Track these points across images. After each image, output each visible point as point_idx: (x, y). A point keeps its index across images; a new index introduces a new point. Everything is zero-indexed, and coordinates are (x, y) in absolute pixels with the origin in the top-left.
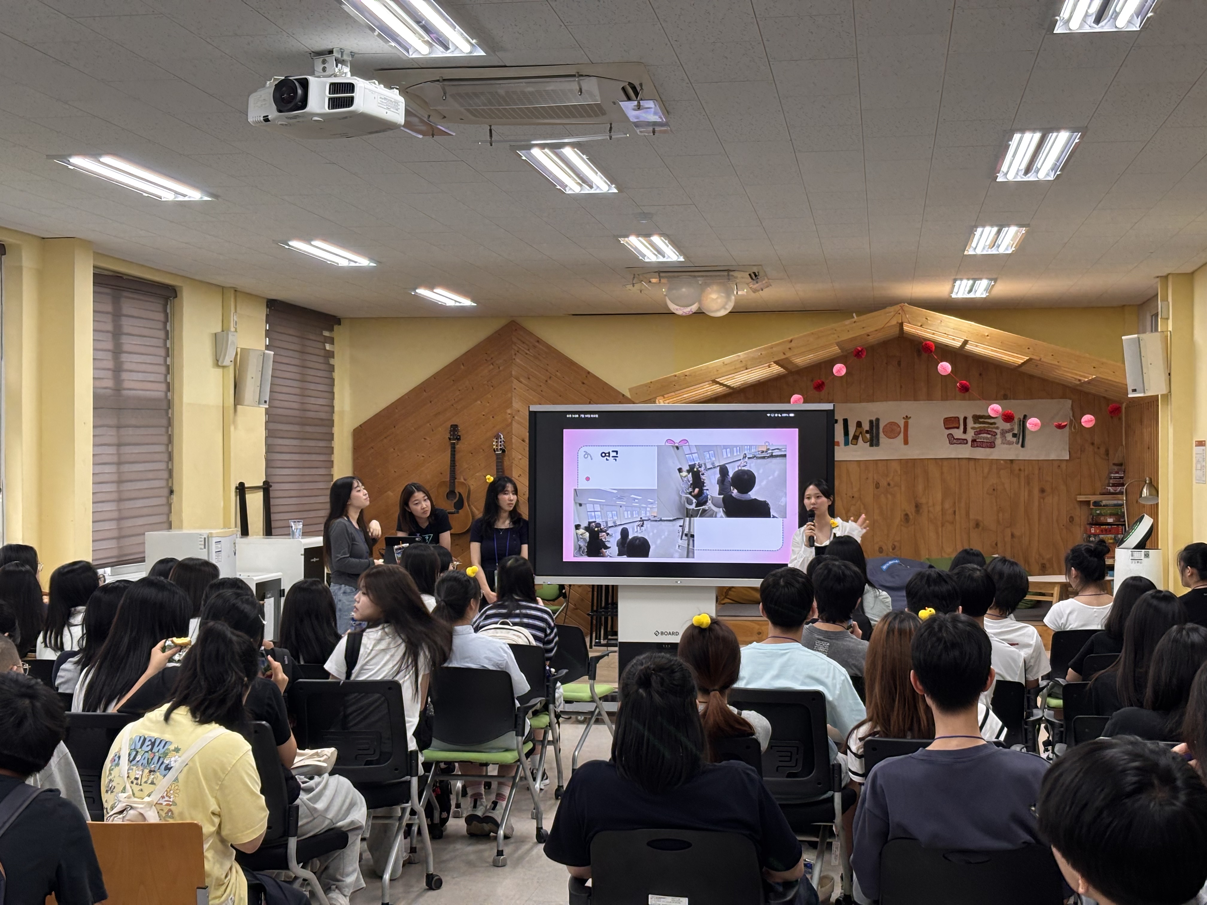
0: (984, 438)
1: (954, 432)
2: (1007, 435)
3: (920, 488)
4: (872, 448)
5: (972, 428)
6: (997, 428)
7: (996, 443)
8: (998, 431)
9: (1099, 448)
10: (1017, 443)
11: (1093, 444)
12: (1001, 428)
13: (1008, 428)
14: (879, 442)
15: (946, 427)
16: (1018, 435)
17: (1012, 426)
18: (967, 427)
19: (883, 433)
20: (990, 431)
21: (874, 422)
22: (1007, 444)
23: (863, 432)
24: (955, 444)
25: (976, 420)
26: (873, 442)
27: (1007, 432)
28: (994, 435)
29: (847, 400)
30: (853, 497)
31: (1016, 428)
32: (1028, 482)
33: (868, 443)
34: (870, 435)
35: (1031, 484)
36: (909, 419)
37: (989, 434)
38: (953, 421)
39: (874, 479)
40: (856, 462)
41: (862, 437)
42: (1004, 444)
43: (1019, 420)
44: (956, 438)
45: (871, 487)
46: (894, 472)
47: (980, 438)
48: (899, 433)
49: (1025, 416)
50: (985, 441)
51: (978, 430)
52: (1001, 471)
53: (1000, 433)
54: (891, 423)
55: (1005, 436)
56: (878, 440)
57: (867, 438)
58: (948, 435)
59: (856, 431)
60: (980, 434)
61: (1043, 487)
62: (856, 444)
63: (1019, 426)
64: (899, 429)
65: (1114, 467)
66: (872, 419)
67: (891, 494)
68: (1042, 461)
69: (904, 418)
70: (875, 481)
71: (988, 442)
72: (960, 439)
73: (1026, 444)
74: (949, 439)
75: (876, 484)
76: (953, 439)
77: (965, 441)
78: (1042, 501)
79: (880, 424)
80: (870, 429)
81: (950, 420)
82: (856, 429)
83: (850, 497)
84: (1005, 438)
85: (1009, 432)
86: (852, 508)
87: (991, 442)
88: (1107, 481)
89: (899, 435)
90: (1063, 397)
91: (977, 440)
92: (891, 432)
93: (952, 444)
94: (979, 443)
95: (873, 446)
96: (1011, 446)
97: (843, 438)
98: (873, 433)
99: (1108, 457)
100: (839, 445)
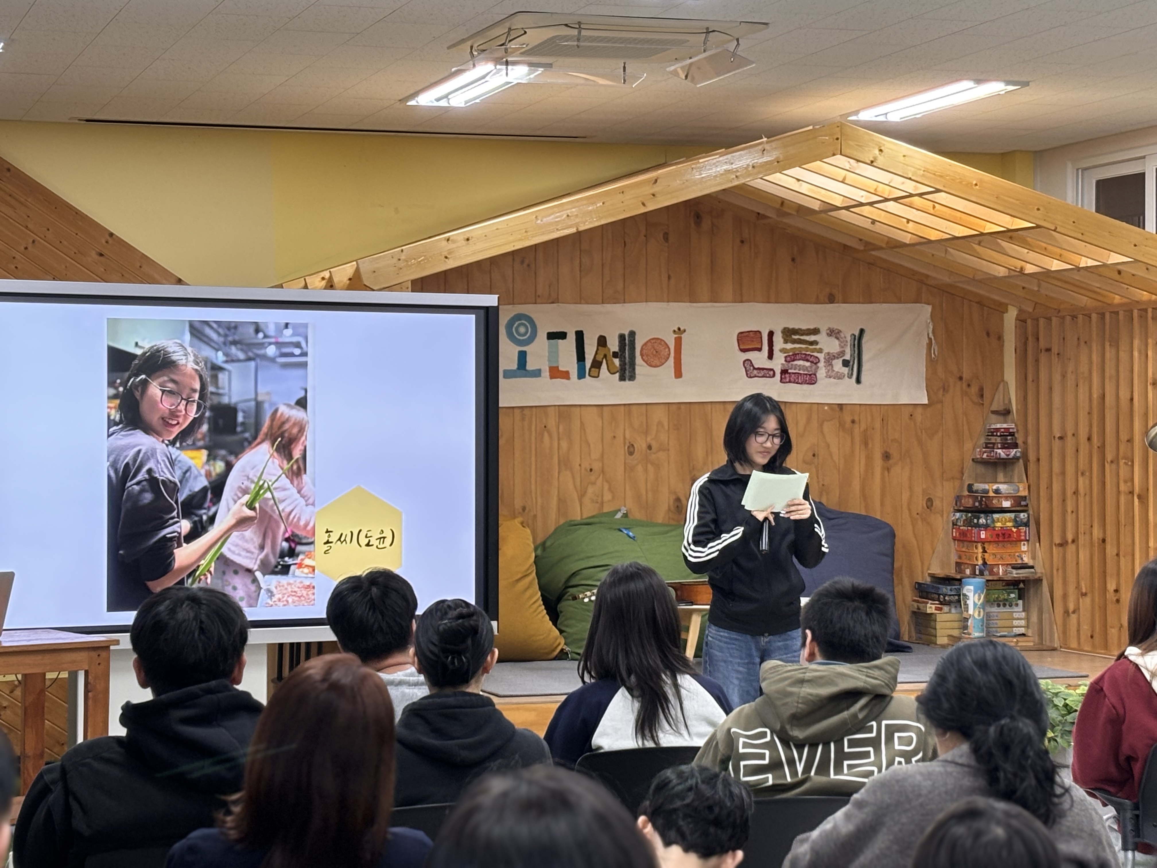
0: (800, 367)
1: (752, 355)
2: (834, 362)
4: (622, 382)
5: (783, 351)
6: (820, 351)
7: (818, 376)
8: (821, 356)
9: (969, 385)
10: (850, 376)
11: (961, 378)
12: (826, 351)
13: (836, 352)
14: (635, 374)
15: (742, 347)
16: (851, 363)
17: (842, 347)
18: (774, 348)
19: (642, 358)
20: (809, 355)
21: (627, 338)
22: (834, 378)
23: (608, 356)
24: (755, 376)
25: (787, 336)
26: (625, 373)
27: (834, 357)
28: (816, 362)
29: (581, 299)
30: (591, 470)
31: (848, 350)
32: (865, 443)
33: (617, 375)
34: (620, 361)
35: (870, 445)
36: (682, 334)
37: (808, 361)
38: (752, 338)
39: (625, 438)
40: (595, 408)
41: (607, 364)
42: (830, 377)
43: (853, 337)
44: (756, 366)
45: (622, 451)
46: (657, 426)
47: (794, 367)
48: (668, 358)
49: (862, 331)
50: (801, 372)
51: (791, 354)
52: (825, 423)
53: (825, 358)
54: (654, 341)
55: (831, 365)
56: (634, 369)
57: (615, 366)
58: (744, 362)
59: (596, 353)
60: (794, 360)
61: (888, 450)
62: (597, 375)
63: (852, 347)
64: (667, 350)
65: (993, 417)
66: (623, 332)
67: (652, 464)
68: (886, 407)
69: (674, 331)
70: (627, 442)
71: (806, 374)
72: (763, 369)
73: (863, 378)
74: (745, 368)
75: (629, 447)
76: (752, 368)
77: (771, 373)
78: (886, 473)
79: (636, 341)
80: (620, 350)
81: (747, 336)
82: (598, 349)
83: (586, 470)
84: (832, 367)
85: (838, 358)
86: (590, 490)
87: (810, 375)
88: (983, 440)
89: (666, 361)
90: (917, 301)
91: (790, 371)
92: (655, 356)
93: (751, 377)
94: (793, 375)
95: (624, 380)
96: (840, 380)
97: (576, 366)
98: (625, 358)
99: (983, 401)
100: (569, 378)
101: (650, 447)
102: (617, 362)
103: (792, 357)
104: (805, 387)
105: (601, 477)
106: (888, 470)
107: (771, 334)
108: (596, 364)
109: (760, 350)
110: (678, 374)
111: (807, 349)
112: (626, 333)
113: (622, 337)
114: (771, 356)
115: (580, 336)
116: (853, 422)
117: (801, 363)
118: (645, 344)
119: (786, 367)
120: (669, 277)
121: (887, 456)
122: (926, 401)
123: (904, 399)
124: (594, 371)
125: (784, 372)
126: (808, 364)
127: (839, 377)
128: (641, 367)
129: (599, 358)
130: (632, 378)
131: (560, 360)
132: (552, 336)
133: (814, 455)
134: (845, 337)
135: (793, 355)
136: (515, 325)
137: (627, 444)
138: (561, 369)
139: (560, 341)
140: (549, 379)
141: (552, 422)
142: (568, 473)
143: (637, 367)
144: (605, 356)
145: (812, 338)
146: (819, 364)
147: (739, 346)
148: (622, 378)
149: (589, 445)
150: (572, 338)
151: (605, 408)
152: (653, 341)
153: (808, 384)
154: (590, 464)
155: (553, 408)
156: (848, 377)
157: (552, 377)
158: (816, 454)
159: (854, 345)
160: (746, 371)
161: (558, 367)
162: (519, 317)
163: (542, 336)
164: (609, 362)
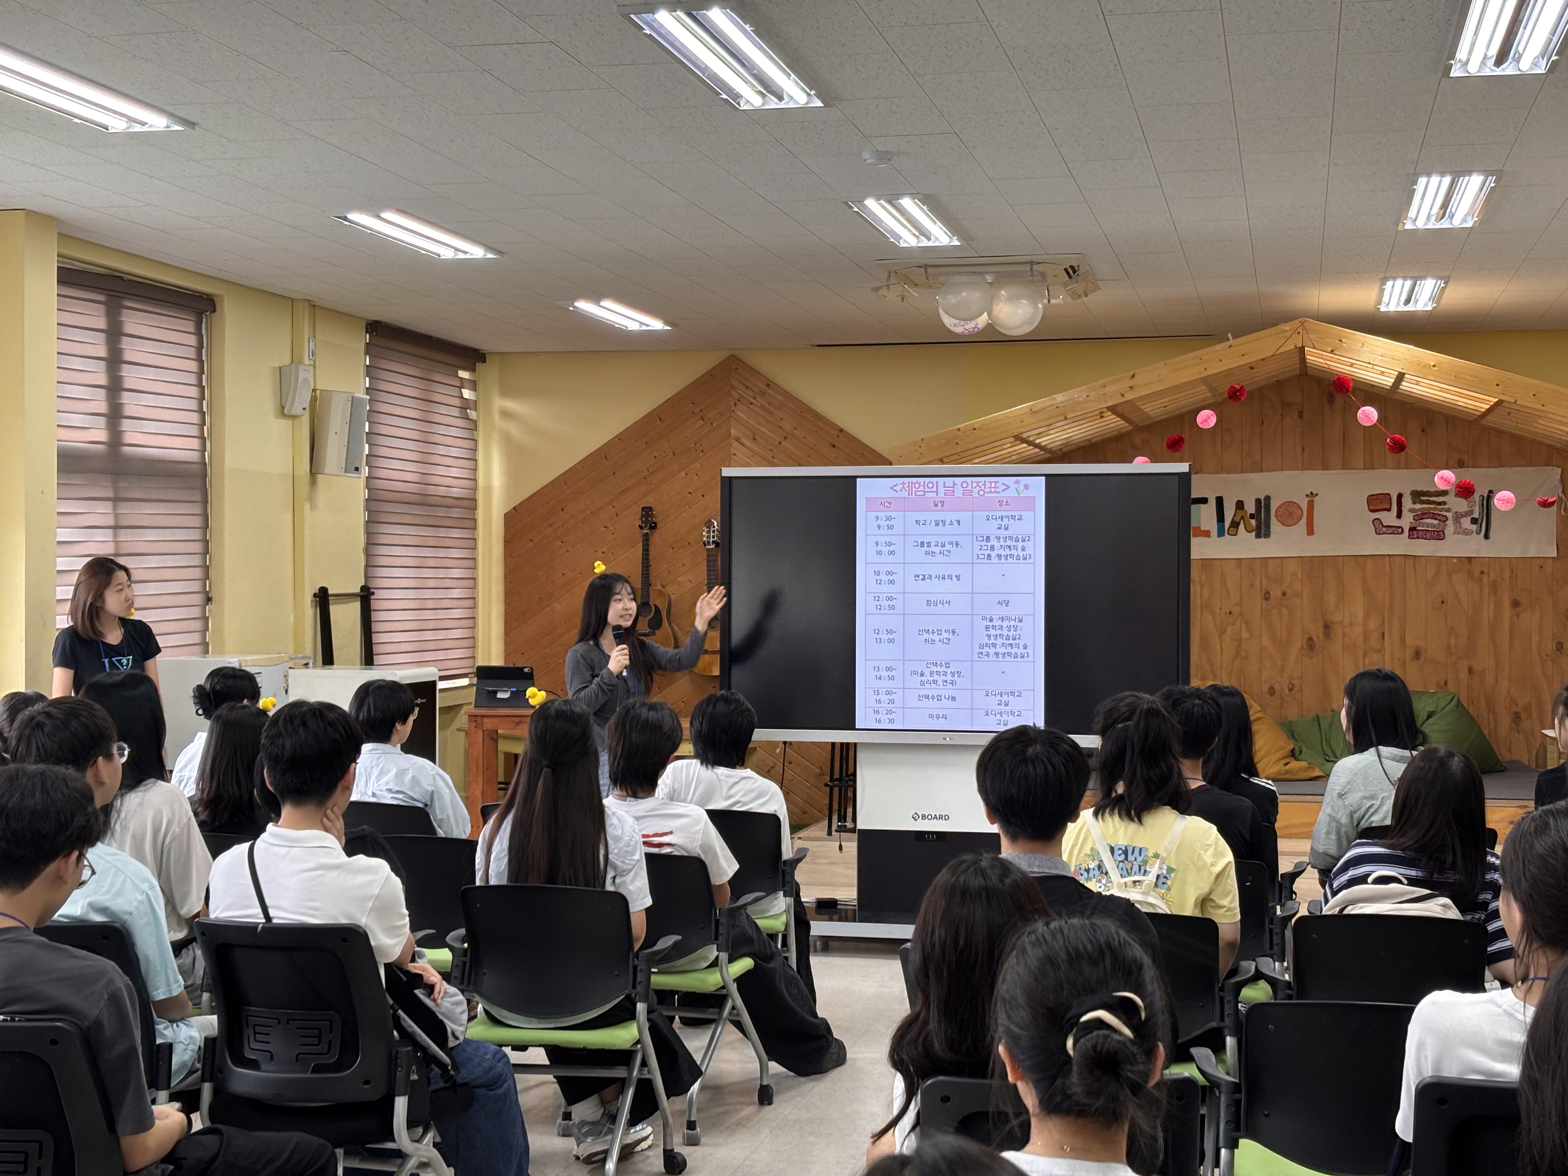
0: (1428, 525)
1: (1382, 515)
2: (1463, 520)
3: (1331, 598)
4: (1259, 540)
5: (1411, 510)
7: (1446, 532)
8: (1449, 515)
10: (1479, 532)
12: (1454, 510)
13: (1464, 510)
14: (1269, 532)
16: (1480, 521)
17: (1471, 507)
18: (1403, 508)
19: (1276, 518)
20: (1437, 514)
21: (1262, 502)
22: (1463, 534)
23: (1245, 517)
24: (1384, 533)
26: (1260, 531)
28: (1444, 520)
29: (1221, 470)
31: (1476, 510)
32: (1494, 591)
33: (1254, 533)
34: (1257, 521)
35: (1499, 594)
36: (1314, 497)
37: (1436, 519)
39: (1261, 586)
40: (1234, 561)
41: (1244, 524)
43: (1481, 498)
45: (1259, 598)
46: (1292, 576)
47: (1422, 525)
48: (1301, 519)
49: (1490, 492)
51: (1419, 513)
52: (1454, 574)
53: (1453, 517)
54: (1288, 504)
55: (1459, 523)
56: (1269, 528)
57: (1252, 526)
58: (1373, 521)
61: (1518, 598)
62: (1235, 534)
63: (1481, 506)
64: (1300, 511)
67: (1287, 608)
68: (1515, 560)
69: (1307, 495)
71: (1434, 531)
72: (1392, 527)
73: (1492, 534)
74: (1375, 526)
75: (1265, 594)
76: (1381, 526)
77: (1400, 530)
78: (1515, 618)
79: (1271, 504)
81: (1376, 499)
82: (1236, 512)
83: (1226, 613)
86: (1231, 629)
89: (1299, 521)
90: (1549, 464)
92: (1288, 516)
96: (1468, 536)
97: (1216, 526)
98: (1260, 518)
100: (1209, 536)
101: (1284, 594)
102: (1253, 522)
103: (1420, 516)
104: (1433, 542)
105: (1240, 619)
106: (1518, 615)
107: (1400, 496)
108: (1235, 525)
109: (1389, 510)
110: (1310, 531)
111: (1435, 509)
112: (1262, 498)
113: (1258, 501)
114: (1399, 515)
115: (1220, 501)
116: (1482, 573)
117: (1429, 521)
118: (1280, 507)
119: (1414, 525)
120: (1303, 449)
121: (1516, 604)
122: (1555, 555)
123: (1531, 554)
124: (1233, 530)
125: (1412, 529)
126: (1436, 522)
127: (1467, 533)
128: (1275, 526)
129: (1237, 519)
130: (1267, 535)
131: (1202, 521)
132: (1195, 501)
133: (1443, 602)
134: (1474, 498)
135: (1422, 514)
137: (1264, 592)
138: (1202, 528)
139: (1202, 505)
141: (1195, 572)
142: (1209, 615)
143: (1272, 527)
144: (1242, 518)
145: (1441, 499)
146: (1447, 522)
147: (1369, 507)
148: (1258, 536)
149: (1229, 592)
150: (1212, 503)
151: (1243, 561)
152: (1286, 504)
153: (1436, 539)
154: (1229, 608)
155: (1196, 561)
156: (1477, 533)
157: (1195, 535)
158: (1445, 601)
159: (1483, 505)
160: (1375, 528)
161: (1200, 528)
164: (1246, 523)
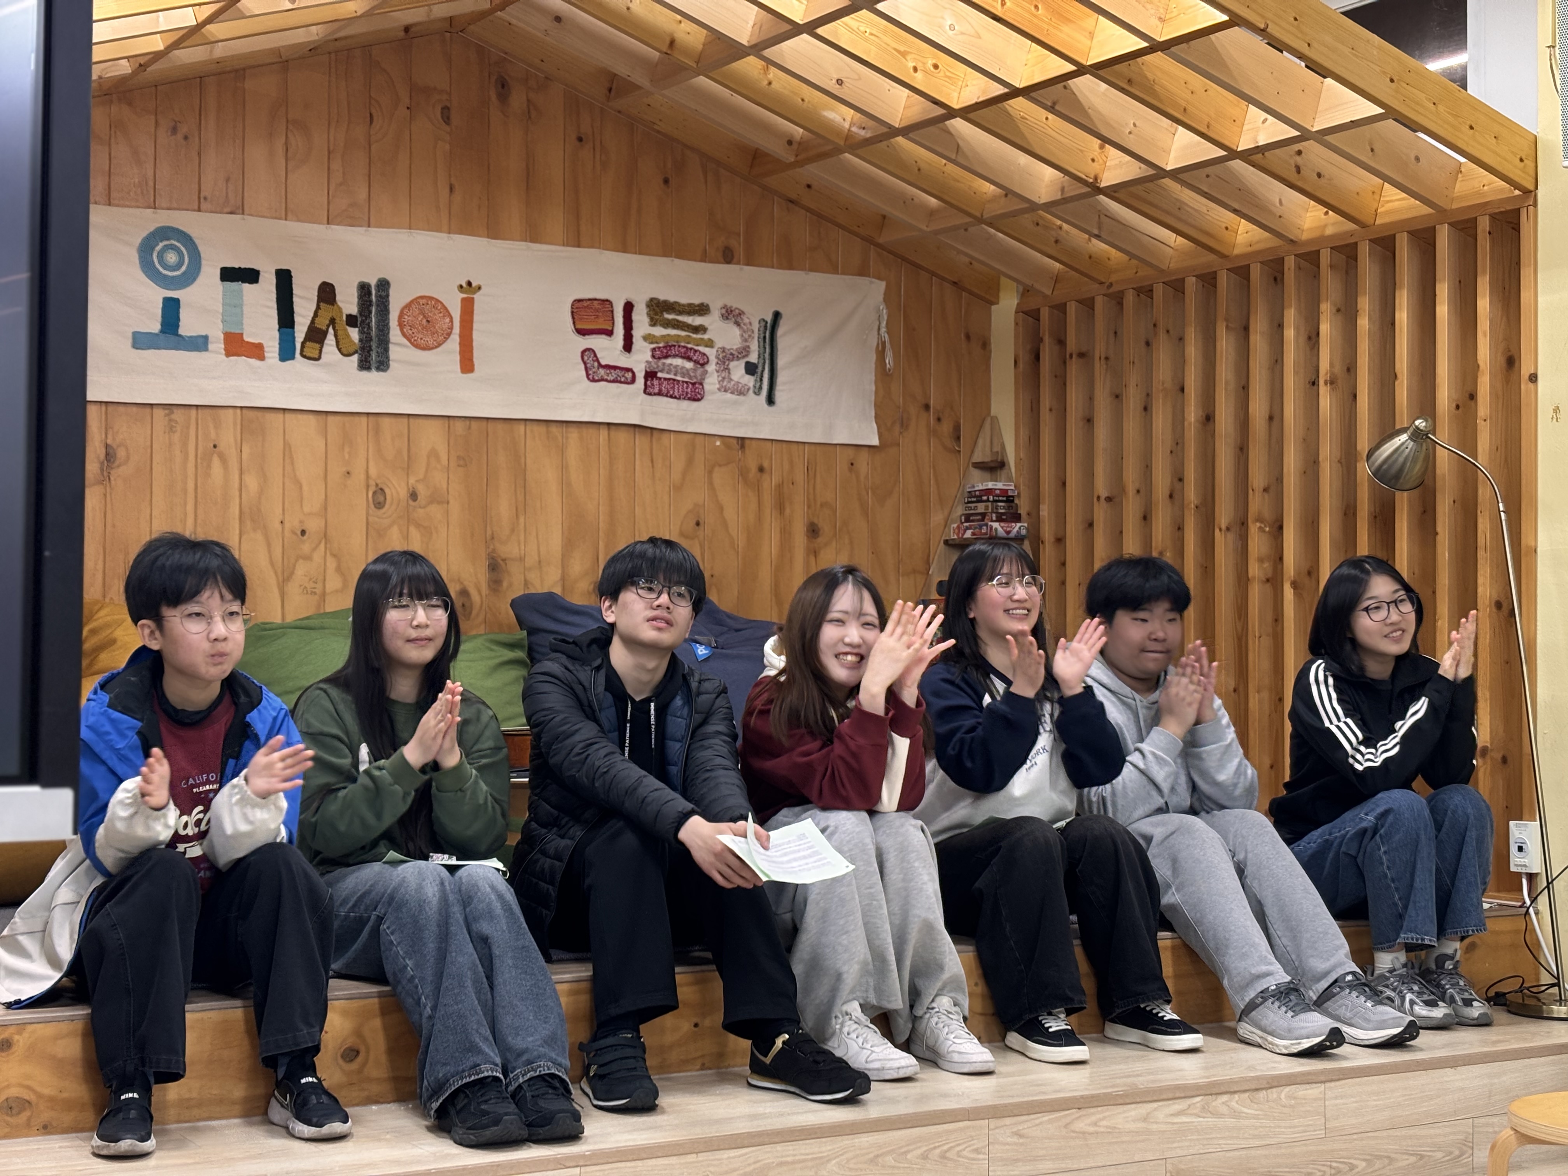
0: (677, 370)
1: (596, 342)
2: (733, 364)
3: (503, 507)
4: (365, 374)
6: (710, 344)
7: (706, 387)
8: (711, 353)
9: (939, 420)
10: (758, 391)
11: (927, 407)
12: (719, 344)
13: (735, 347)
14: (388, 358)
15: (579, 326)
16: (759, 369)
17: (746, 341)
18: (634, 332)
19: (402, 330)
20: (691, 349)
21: (374, 292)
22: (732, 393)
23: (337, 321)
24: (602, 380)
25: (656, 314)
26: (370, 355)
27: (733, 357)
28: (703, 362)
29: (288, 211)
30: (303, 532)
31: (754, 346)
32: (780, 506)
33: (355, 358)
34: (361, 332)
35: (788, 511)
36: (474, 293)
37: (689, 359)
38: (597, 310)
39: (368, 477)
40: (311, 417)
41: (336, 336)
42: (726, 391)
43: (763, 324)
44: (603, 363)
45: (361, 501)
46: (428, 457)
47: (666, 368)
48: (449, 334)
49: (777, 315)
50: (679, 378)
51: (661, 345)
52: (716, 469)
53: (717, 357)
54: (424, 301)
55: (727, 369)
56: (386, 350)
57: (352, 341)
58: (583, 353)
59: (316, 314)
60: (666, 357)
61: (816, 521)
62: (317, 356)
63: (761, 340)
64: (448, 320)
65: (976, 473)
66: (366, 280)
67: (418, 526)
68: (813, 447)
69: (461, 286)
70: (372, 483)
71: (687, 382)
72: (615, 368)
73: (779, 395)
74: (585, 363)
75: (375, 493)
76: (596, 364)
77: (629, 376)
78: (813, 558)
79: (391, 299)
80: (361, 312)
81: (587, 307)
82: (318, 307)
83: (293, 531)
84: (729, 373)
85: (738, 359)
86: (301, 570)
87: (694, 384)
88: (959, 511)
89: (446, 339)
90: (862, 272)
91: (660, 375)
92: (424, 328)
93: (594, 380)
94: (665, 383)
95: (368, 369)
96: (741, 398)
97: (277, 335)
98: (369, 328)
99: (960, 447)
100: (262, 358)
101: (414, 496)
102: (354, 334)
103: (664, 351)
104: (685, 404)
105: (322, 545)
106: (816, 553)
107: (629, 308)
108: (316, 335)
109: (610, 333)
110: (467, 365)
111: (688, 339)
112: (373, 282)
113: (364, 289)
114: (628, 346)
115: (284, 279)
116: (761, 469)
117: (678, 362)
118: (408, 306)
119: (654, 368)
120: (451, 189)
121: (813, 531)
122: (875, 441)
123: (841, 437)
124: (312, 348)
125: (650, 375)
126: (689, 365)
127: (741, 392)
128: (400, 347)
129: (322, 323)
130: (383, 365)
131: (245, 321)
132: (229, 275)
133: (698, 524)
134: (750, 324)
135: (665, 347)
136: (158, 248)
137: (373, 488)
138: (247, 338)
139: (246, 286)
140: (224, 357)
141: (228, 437)
142: (259, 536)
143: (392, 347)
144: (332, 322)
145: (696, 321)
146: (707, 367)
147: (574, 323)
148: (364, 365)
149: (301, 488)
150: (268, 282)
151: (331, 418)
152: (422, 301)
153: (689, 399)
154: (301, 522)
155: (231, 411)
156: (755, 393)
157: (229, 353)
158: (701, 522)
159: (765, 337)
160: (586, 369)
161: (242, 334)
162: (164, 233)
163: (210, 274)
164: (339, 333)
